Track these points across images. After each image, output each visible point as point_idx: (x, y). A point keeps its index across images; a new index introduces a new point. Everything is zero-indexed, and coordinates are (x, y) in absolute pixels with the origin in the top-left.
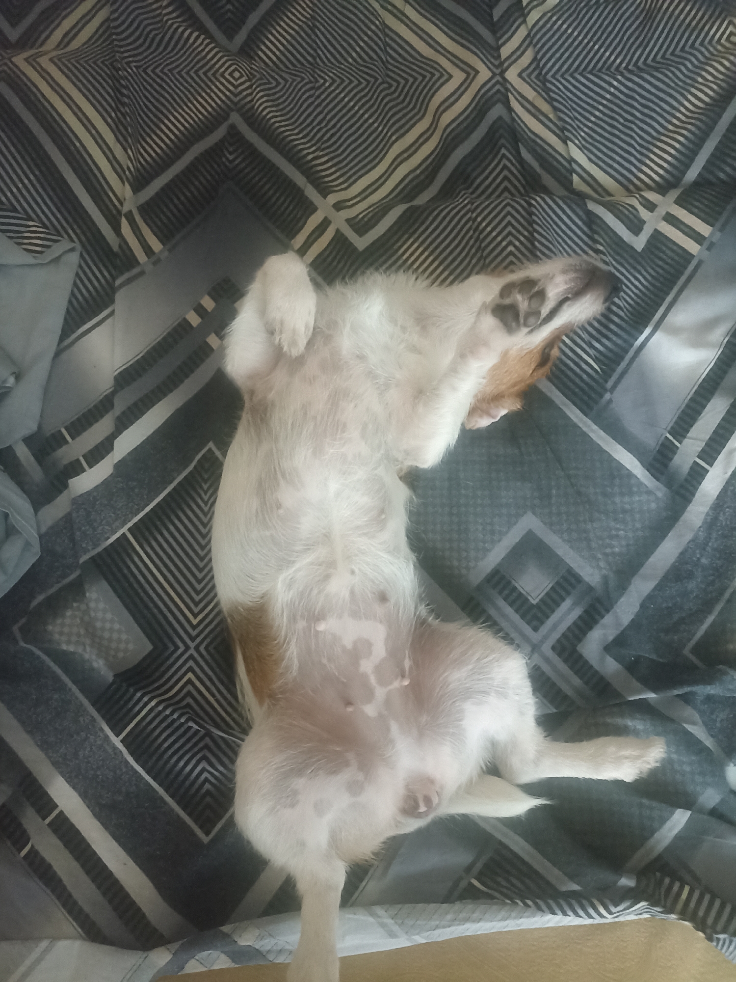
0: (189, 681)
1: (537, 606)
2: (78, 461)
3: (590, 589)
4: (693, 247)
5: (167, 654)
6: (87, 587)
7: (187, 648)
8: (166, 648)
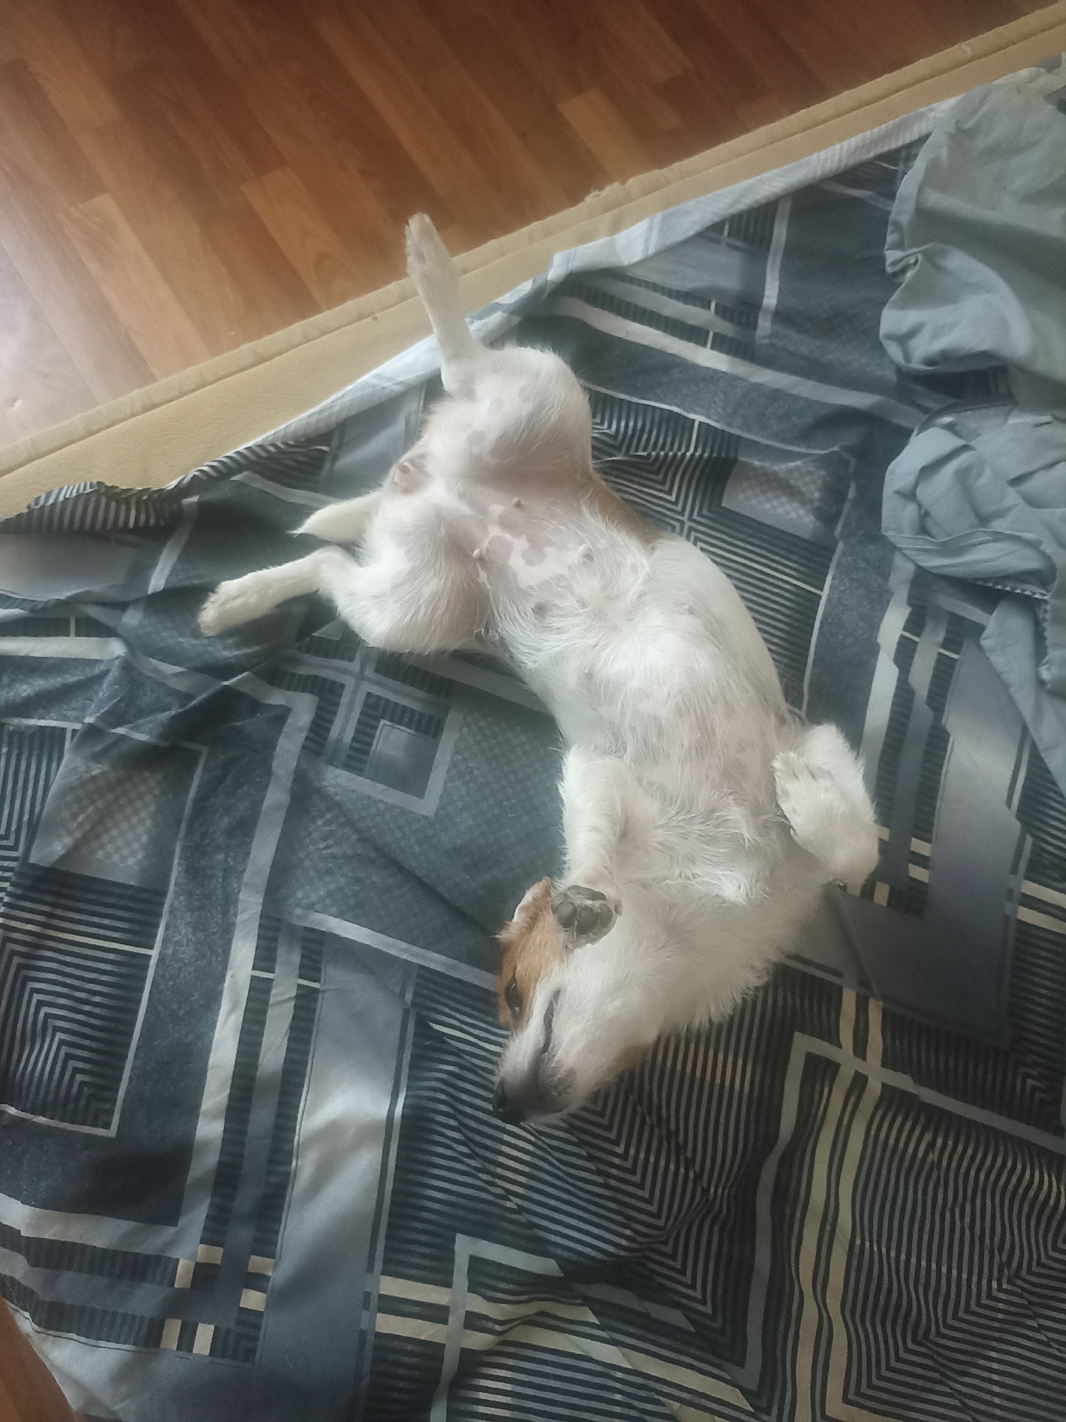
0: (670, 493)
1: (377, 719)
2: (918, 635)
3: (331, 762)
4: (391, 1286)
5: (706, 506)
6: (818, 524)
7: (690, 519)
8: (709, 510)
